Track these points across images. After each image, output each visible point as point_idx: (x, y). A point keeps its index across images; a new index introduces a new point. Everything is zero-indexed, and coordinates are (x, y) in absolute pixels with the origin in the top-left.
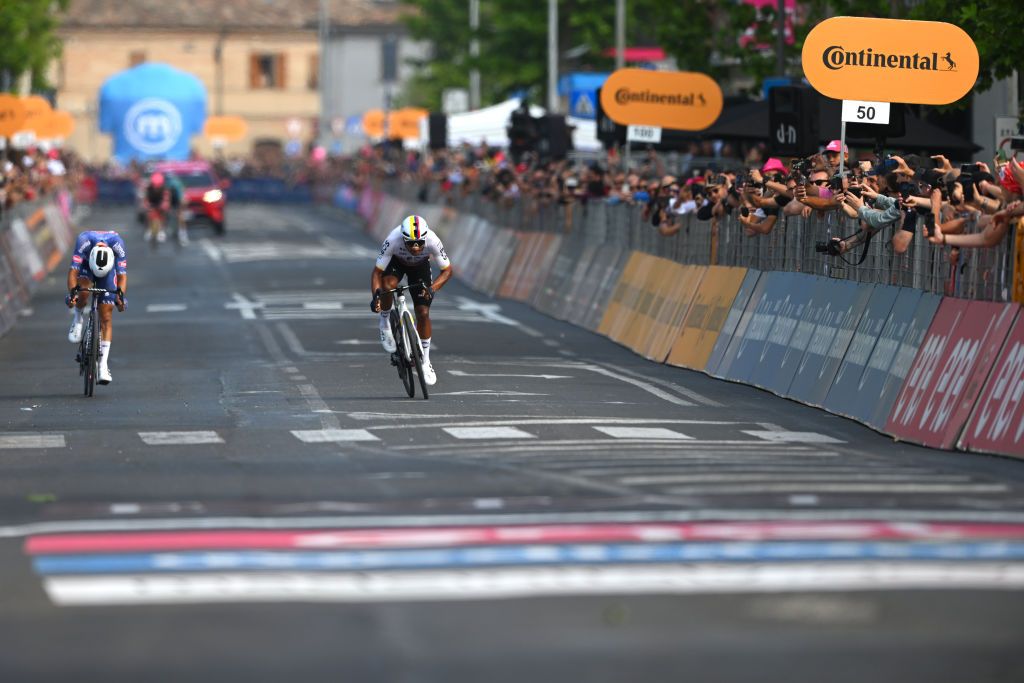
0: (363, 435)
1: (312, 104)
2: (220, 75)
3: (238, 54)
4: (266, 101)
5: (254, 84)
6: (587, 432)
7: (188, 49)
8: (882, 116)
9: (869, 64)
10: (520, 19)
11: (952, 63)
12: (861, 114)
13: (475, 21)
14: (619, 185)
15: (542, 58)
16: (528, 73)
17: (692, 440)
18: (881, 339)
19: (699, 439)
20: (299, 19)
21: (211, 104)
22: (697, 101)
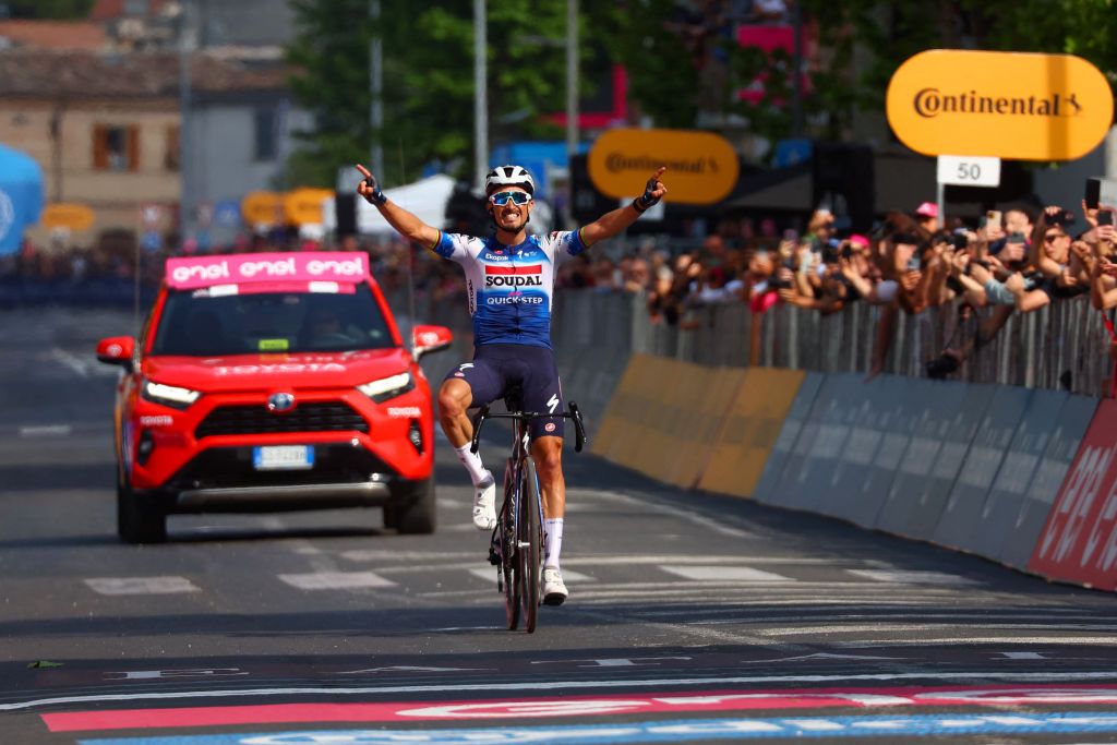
0: (369, 580)
1: (171, 188)
2: (57, 152)
3: (79, 127)
4: (113, 185)
5: (100, 163)
6: (652, 573)
7: (19, 121)
8: (990, 176)
9: (972, 109)
10: (441, 79)
11: (1077, 107)
12: (963, 174)
13: (377, 84)
14: (607, 274)
15: (468, 127)
16: (451, 144)
17: (793, 582)
18: (1010, 454)
19: (799, 580)
20: (153, 85)
21: (49, 189)
22: (707, 168)
